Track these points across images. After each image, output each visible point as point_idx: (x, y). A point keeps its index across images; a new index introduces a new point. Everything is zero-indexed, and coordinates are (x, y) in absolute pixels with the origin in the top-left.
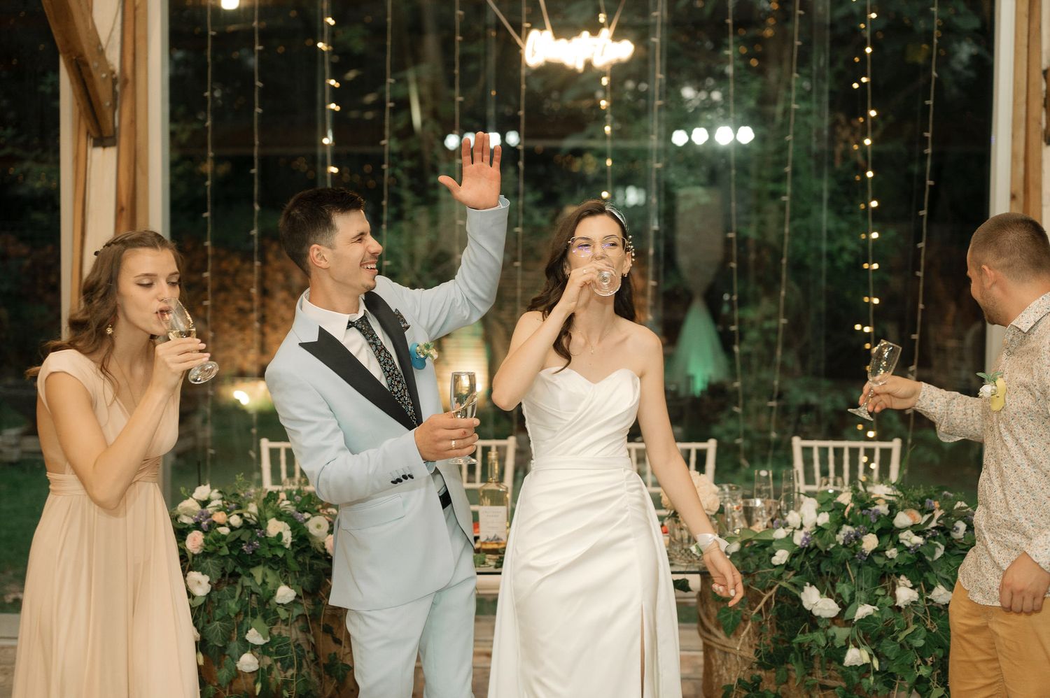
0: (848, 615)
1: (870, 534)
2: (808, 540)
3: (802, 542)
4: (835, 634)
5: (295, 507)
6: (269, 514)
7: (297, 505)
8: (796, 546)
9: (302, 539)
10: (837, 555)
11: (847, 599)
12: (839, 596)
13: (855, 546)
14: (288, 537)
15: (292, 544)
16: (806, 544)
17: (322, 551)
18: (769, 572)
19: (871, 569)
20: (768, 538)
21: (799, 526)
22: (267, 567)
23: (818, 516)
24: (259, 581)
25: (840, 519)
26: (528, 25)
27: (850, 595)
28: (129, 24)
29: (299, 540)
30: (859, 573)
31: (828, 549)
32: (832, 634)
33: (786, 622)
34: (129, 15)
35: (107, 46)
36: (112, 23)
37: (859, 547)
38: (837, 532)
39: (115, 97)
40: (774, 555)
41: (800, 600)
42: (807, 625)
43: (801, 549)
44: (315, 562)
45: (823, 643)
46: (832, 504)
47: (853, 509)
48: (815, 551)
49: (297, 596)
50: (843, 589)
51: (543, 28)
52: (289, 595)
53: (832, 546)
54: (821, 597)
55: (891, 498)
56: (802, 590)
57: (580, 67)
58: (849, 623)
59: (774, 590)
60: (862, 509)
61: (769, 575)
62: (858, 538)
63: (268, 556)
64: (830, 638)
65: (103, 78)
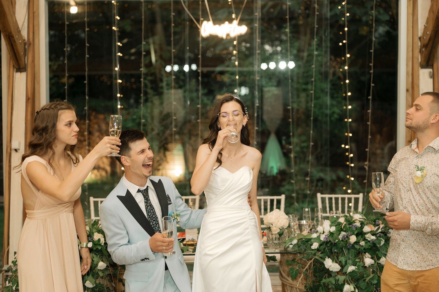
0: (344, 271)
1: (353, 235)
2: (326, 238)
3: (324, 239)
4: (339, 279)
6: (94, 230)
8: (321, 241)
10: (339, 245)
11: (344, 264)
12: (340, 262)
13: (346, 240)
14: (102, 240)
16: (326, 240)
18: (310, 252)
19: (354, 250)
20: (310, 238)
21: (322, 232)
22: (93, 254)
23: (330, 228)
25: (340, 229)
26: (202, 19)
27: (345, 262)
28: (31, 19)
30: (348, 253)
31: (335, 242)
33: (318, 274)
34: (31, 15)
35: (21, 29)
36: (24, 19)
37: (348, 241)
38: (339, 235)
39: (25, 50)
40: (312, 245)
41: (323, 264)
42: (327, 275)
43: (324, 242)
45: (334, 282)
46: (336, 223)
47: (345, 225)
48: (330, 243)
49: (107, 266)
50: (342, 259)
51: (209, 20)
52: (104, 266)
53: (337, 241)
54: (333, 263)
55: (361, 220)
56: (325, 260)
57: (224, 37)
58: (345, 274)
59: (312, 260)
60: (349, 224)
61: (310, 254)
62: (348, 237)
63: (94, 249)
64: (337, 280)
65: (20, 43)
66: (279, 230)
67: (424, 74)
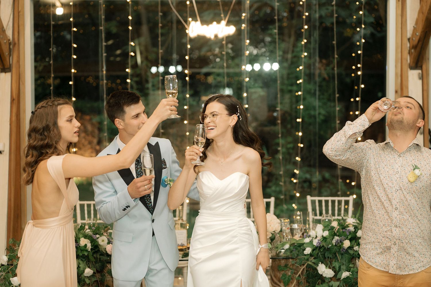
0: (338, 277)
1: (347, 240)
2: (319, 243)
3: (317, 244)
5: (92, 233)
6: (81, 236)
7: (93, 232)
8: (314, 246)
9: (96, 247)
10: (332, 250)
11: (337, 269)
12: (334, 267)
13: (340, 245)
14: (89, 246)
15: (91, 249)
16: (319, 245)
17: (105, 252)
18: (303, 257)
19: (347, 255)
20: (302, 242)
21: (315, 237)
22: (80, 260)
23: (323, 232)
25: (333, 234)
26: (190, 19)
27: (339, 267)
28: (16, 19)
29: (94, 247)
30: (342, 258)
31: (329, 247)
32: (331, 285)
33: (311, 279)
34: (16, 14)
35: (6, 29)
36: (8, 18)
37: (342, 246)
38: (332, 239)
39: (10, 50)
40: (305, 250)
41: (317, 271)
42: (320, 281)
43: (317, 247)
44: (101, 257)
46: (330, 227)
47: (339, 229)
48: (323, 248)
49: (94, 273)
50: (336, 265)
51: (196, 20)
52: (90, 272)
53: (330, 246)
54: (326, 269)
55: (355, 224)
56: (318, 266)
57: (213, 37)
58: (339, 280)
59: (305, 265)
60: (343, 229)
61: (303, 259)
62: (341, 242)
63: (80, 255)
65: (5, 42)
66: (271, 234)
67: (413, 75)
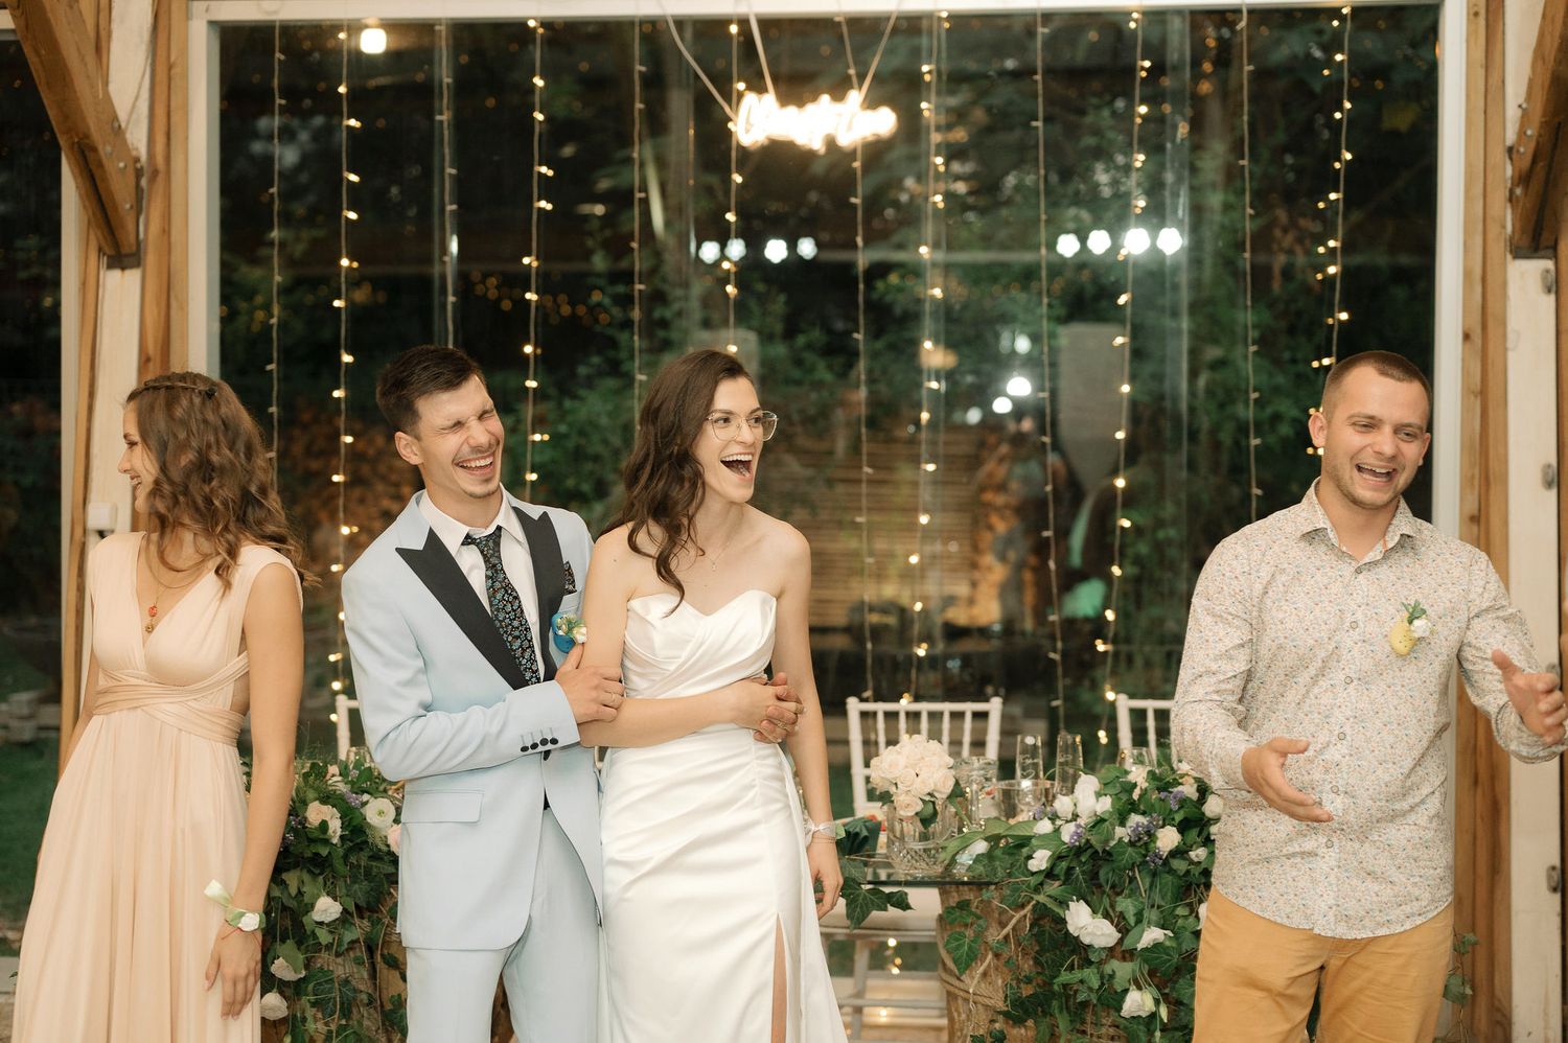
0: (1128, 943)
1: (1169, 827)
2: (1079, 836)
3: (1072, 837)
4: (1113, 971)
5: (349, 786)
6: (311, 794)
7: (352, 783)
8: (1063, 844)
9: (356, 830)
10: (1120, 857)
11: (1132, 920)
12: (1122, 916)
13: (1146, 844)
14: (335, 827)
15: (341, 837)
16: (1076, 841)
17: (385, 849)
18: (1023, 882)
19: (1169, 878)
20: (1027, 834)
21: (1070, 817)
22: (305, 871)
23: (1098, 800)
24: (293, 891)
25: (1126, 807)
26: (741, 86)
27: (1136, 914)
28: (161, 89)
29: (351, 831)
30: (1152, 885)
31: (1107, 848)
32: (1109, 972)
33: (1047, 954)
34: (161, 74)
35: (128, 122)
36: (137, 86)
37: (1152, 845)
38: (1121, 824)
39: (139, 195)
40: (1030, 857)
41: (1063, 921)
42: (1074, 958)
43: (1070, 849)
44: (374, 864)
45: (1096, 984)
46: (1119, 784)
47: (1144, 792)
48: (1090, 851)
49: (345, 911)
50: (1128, 908)
51: (762, 90)
52: (332, 910)
53: (1112, 843)
54: (1093, 918)
56: (1068, 906)
57: (819, 147)
58: (1129, 955)
59: (1029, 907)
60: (1159, 790)
61: (1024, 885)
62: (1151, 835)
63: (306, 855)
64: (1107, 977)
65: (120, 169)
66: (921, 803)
